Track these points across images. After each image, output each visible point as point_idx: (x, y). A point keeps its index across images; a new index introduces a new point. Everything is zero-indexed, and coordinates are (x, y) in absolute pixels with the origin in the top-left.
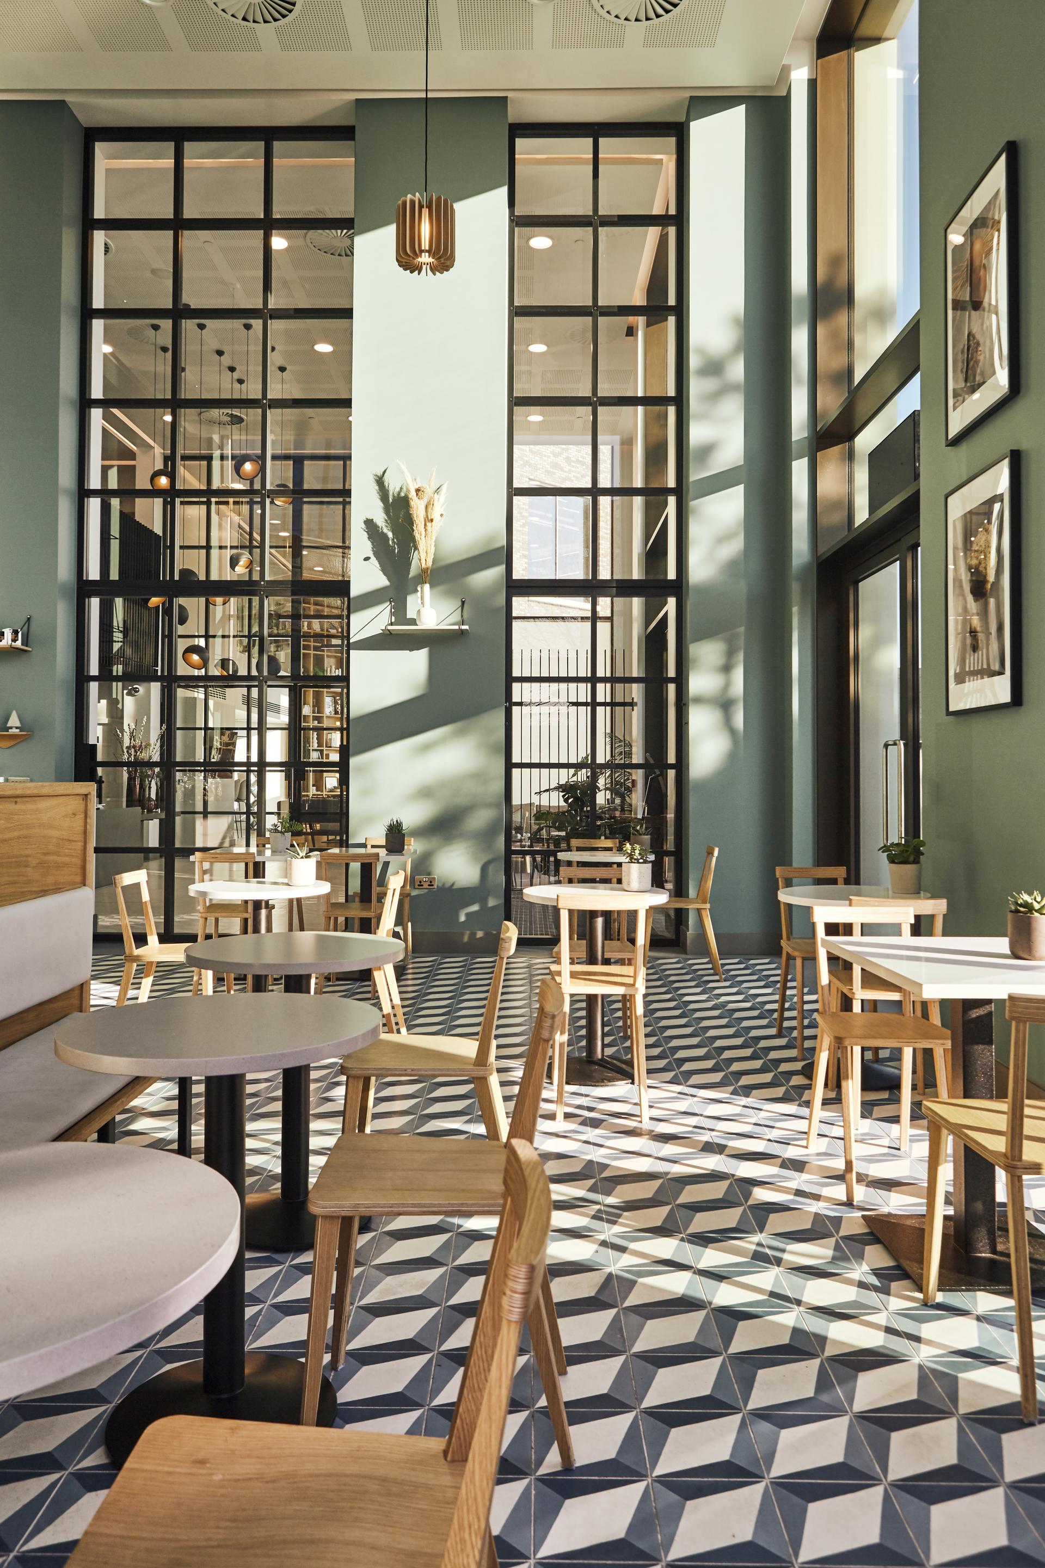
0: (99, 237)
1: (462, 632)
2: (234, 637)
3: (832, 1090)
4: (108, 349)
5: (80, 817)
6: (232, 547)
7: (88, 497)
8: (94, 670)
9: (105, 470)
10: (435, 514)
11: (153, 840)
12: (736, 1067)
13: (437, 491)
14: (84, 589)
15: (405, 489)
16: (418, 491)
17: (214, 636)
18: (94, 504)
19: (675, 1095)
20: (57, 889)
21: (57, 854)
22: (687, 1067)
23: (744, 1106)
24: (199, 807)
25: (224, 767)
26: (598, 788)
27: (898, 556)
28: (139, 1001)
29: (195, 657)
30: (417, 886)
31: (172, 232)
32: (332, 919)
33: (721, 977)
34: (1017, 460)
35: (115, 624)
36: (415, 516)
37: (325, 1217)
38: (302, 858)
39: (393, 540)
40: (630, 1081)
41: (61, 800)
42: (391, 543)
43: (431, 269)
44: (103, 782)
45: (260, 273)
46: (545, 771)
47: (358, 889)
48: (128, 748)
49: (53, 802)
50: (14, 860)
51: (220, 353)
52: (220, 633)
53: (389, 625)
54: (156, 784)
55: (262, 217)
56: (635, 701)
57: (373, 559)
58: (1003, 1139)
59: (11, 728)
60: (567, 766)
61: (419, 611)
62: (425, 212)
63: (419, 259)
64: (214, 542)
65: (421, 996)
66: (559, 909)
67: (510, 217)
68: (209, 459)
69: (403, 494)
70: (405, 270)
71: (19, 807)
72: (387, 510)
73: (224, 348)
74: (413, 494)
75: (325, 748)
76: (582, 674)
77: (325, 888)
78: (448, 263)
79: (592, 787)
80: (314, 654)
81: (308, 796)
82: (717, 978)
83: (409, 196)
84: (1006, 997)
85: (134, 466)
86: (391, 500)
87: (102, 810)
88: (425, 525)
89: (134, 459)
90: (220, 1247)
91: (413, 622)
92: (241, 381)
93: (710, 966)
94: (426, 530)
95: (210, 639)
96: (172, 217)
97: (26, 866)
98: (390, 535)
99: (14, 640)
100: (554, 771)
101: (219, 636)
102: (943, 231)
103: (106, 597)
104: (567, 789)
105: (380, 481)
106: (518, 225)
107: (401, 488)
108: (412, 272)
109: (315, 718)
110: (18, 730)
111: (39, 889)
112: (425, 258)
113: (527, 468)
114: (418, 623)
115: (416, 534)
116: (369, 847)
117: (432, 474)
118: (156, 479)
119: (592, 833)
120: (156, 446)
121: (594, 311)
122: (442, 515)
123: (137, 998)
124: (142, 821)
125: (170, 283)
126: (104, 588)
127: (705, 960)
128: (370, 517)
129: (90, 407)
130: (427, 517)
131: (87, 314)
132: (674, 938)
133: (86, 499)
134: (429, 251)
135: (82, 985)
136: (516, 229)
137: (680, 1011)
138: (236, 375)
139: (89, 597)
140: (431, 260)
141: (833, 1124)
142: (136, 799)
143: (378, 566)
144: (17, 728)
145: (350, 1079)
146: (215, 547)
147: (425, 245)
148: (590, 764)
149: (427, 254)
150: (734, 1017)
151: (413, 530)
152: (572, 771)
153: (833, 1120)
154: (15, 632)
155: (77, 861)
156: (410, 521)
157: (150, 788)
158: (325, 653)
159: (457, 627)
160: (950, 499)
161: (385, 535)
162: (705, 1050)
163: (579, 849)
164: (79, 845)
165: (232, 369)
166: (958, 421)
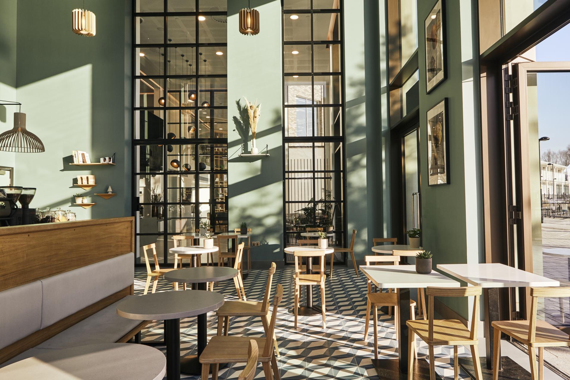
0: (138, 19)
1: (267, 156)
2: (190, 155)
3: (390, 316)
4: (142, 55)
5: (130, 228)
6: (189, 123)
7: (135, 110)
8: (138, 171)
9: (142, 97)
10: (257, 115)
11: (162, 229)
12: (358, 308)
13: (258, 107)
14: (134, 142)
15: (246, 106)
16: (251, 107)
17: (183, 155)
18: (137, 113)
19: (336, 318)
20: (122, 254)
21: (122, 242)
22: (342, 308)
23: (359, 322)
24: (178, 216)
25: (187, 202)
26: (316, 209)
27: (416, 129)
28: (144, 294)
29: (175, 164)
30: (253, 246)
31: (163, 17)
32: (222, 259)
33: (358, 276)
34: (447, 100)
35: (147, 152)
36: (250, 116)
37: (204, 364)
38: (208, 239)
39: (243, 124)
40: (321, 314)
41: (123, 223)
42: (242, 125)
43: (252, 34)
44: (143, 208)
45: (195, 29)
46: (297, 204)
47: (231, 247)
48: (152, 196)
49: (120, 224)
50: (106, 245)
51: (183, 56)
52: (185, 154)
53: (241, 154)
54: (163, 208)
55: (195, 11)
56: (331, 177)
57: (236, 130)
58: (428, 333)
59: (109, 192)
60: (305, 202)
61: (252, 149)
62: (249, 15)
63: (247, 30)
64: (182, 121)
65: (253, 285)
66: (294, 256)
67: (282, 11)
68: (180, 92)
69: (246, 108)
70: (243, 34)
71: (108, 227)
72: (241, 113)
73: (184, 54)
74: (249, 108)
75: (224, 193)
76: (309, 170)
77: (217, 249)
78: (257, 32)
79: (314, 209)
80: (220, 160)
81: (218, 210)
82: (357, 276)
83: (243, 9)
84: (426, 287)
85: (153, 95)
86: (242, 110)
87: (143, 219)
88: (254, 119)
89: (153, 92)
90: (158, 375)
91: (250, 153)
92: (190, 65)
93: (355, 272)
94: (254, 121)
95: (181, 156)
96: (163, 12)
97: (111, 247)
98: (242, 122)
99: (110, 161)
100: (300, 204)
101: (184, 155)
102: (424, 22)
103: (141, 145)
104: (305, 209)
105: (238, 103)
106: (284, 13)
107: (245, 106)
108: (245, 35)
109: (220, 183)
110: (111, 193)
111: (115, 254)
112: (249, 30)
113: (296, 91)
114: (252, 153)
115: (251, 123)
116: (235, 232)
117: (256, 101)
118: (160, 101)
119: (315, 225)
120: (160, 87)
121: (312, 43)
122: (259, 115)
123: (143, 294)
124: (157, 222)
125: (163, 32)
126: (142, 142)
127: (354, 270)
128: (235, 116)
129: (136, 79)
130: (254, 116)
131: (134, 46)
132: (343, 261)
133: (134, 111)
134: (250, 28)
135: (131, 286)
136: (284, 15)
137: (342, 288)
138: (189, 63)
139: (136, 145)
140: (251, 31)
141: (388, 328)
142: (155, 214)
143: (238, 133)
144: (111, 192)
145: (219, 317)
146: (182, 123)
147: (249, 26)
148: (313, 201)
149: (250, 29)
150: (361, 290)
151: (249, 121)
152: (307, 204)
153: (389, 326)
154: (110, 159)
155: (129, 244)
156: (248, 117)
157: (160, 210)
158: (224, 159)
159: (265, 155)
160: (428, 113)
161: (240, 122)
162: (349, 302)
163: (309, 232)
164: (129, 238)
165: (187, 61)
166: (430, 86)
